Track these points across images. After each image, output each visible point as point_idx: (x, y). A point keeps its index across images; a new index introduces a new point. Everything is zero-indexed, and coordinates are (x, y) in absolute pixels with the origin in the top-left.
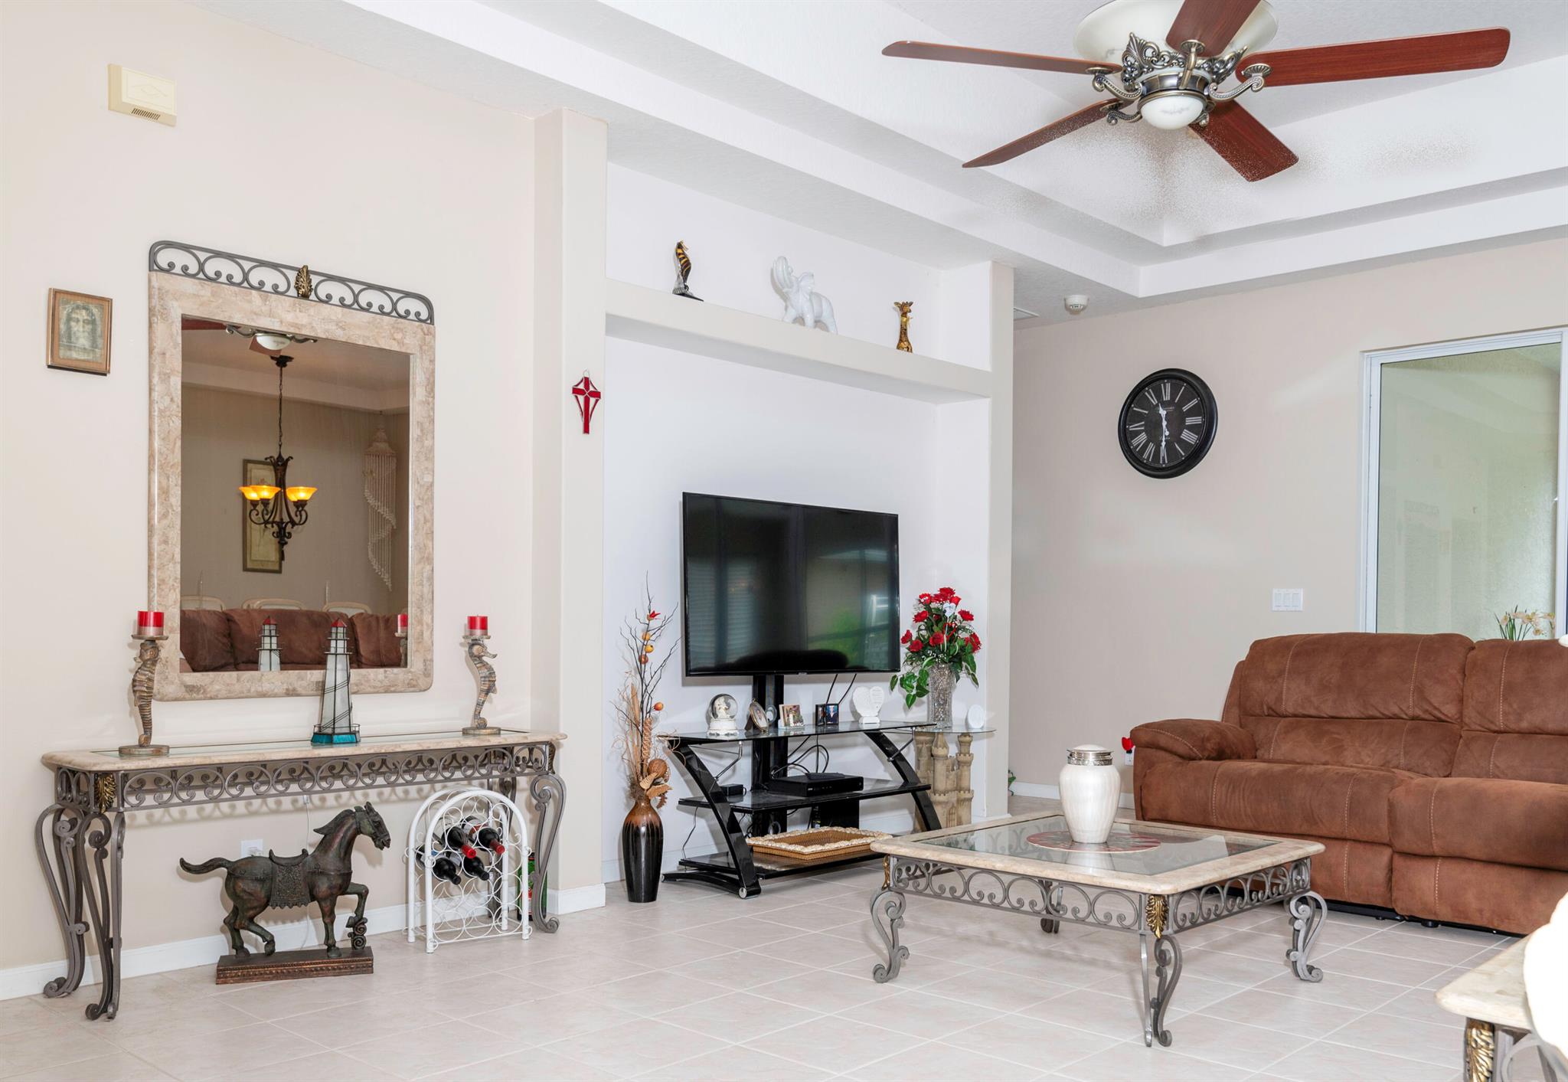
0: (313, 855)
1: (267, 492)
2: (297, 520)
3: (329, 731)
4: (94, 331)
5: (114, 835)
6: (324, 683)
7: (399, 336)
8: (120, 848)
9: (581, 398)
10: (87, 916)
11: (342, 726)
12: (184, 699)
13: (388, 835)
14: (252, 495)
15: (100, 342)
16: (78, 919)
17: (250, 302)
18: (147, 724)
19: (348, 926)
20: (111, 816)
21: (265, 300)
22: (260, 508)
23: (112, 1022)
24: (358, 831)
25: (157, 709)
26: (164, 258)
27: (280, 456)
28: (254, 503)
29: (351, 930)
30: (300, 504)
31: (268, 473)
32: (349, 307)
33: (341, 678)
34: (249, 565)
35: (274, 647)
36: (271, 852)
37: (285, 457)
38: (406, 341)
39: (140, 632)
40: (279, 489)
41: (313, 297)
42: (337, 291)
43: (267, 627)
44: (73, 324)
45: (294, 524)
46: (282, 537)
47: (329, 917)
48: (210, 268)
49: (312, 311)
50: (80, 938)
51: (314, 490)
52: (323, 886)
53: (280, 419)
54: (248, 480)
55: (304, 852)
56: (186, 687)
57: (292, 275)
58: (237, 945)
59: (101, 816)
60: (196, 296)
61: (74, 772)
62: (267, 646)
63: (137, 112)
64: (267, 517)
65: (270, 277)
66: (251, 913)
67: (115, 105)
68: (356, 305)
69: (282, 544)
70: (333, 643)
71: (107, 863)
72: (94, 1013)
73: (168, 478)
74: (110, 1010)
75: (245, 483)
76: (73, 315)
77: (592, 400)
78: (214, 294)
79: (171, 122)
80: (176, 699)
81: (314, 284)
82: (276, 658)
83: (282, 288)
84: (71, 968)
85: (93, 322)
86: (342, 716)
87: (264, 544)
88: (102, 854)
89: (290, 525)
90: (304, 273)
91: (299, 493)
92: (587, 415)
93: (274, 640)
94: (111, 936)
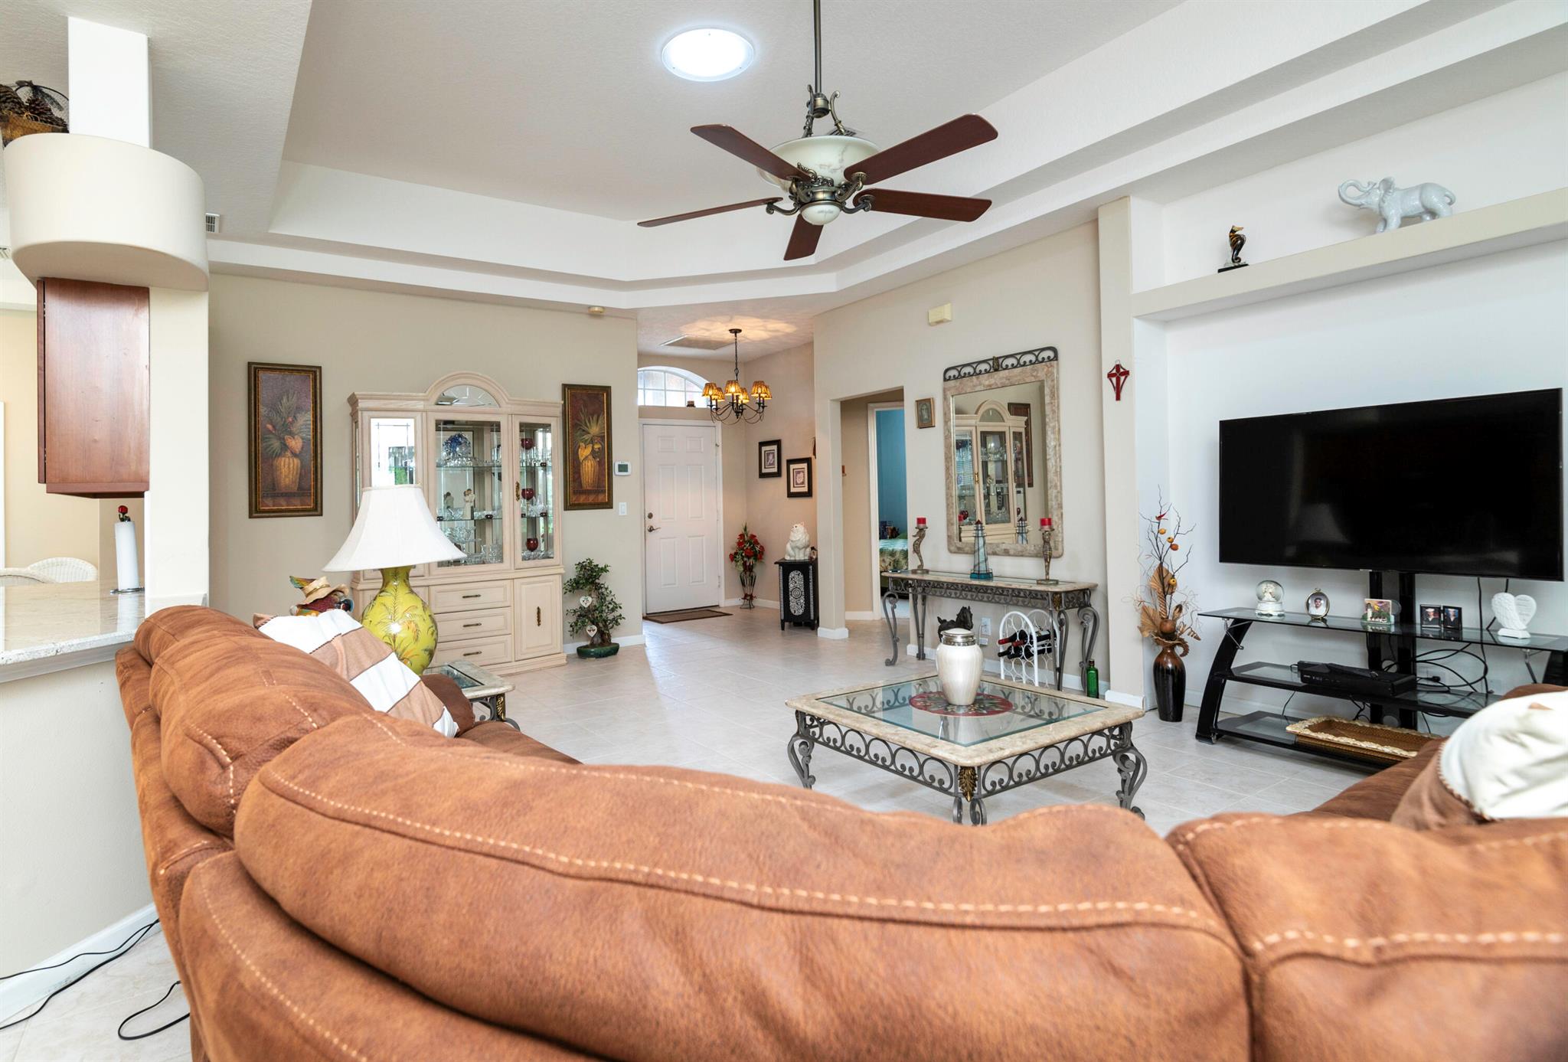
3: (978, 572)
4: (928, 412)
7: (1035, 374)
9: (1114, 379)
11: (982, 570)
15: (930, 415)
26: (948, 375)
32: (1015, 367)
38: (1039, 375)
41: (1000, 368)
42: (1011, 362)
44: (923, 411)
48: (963, 372)
49: (996, 376)
57: (991, 363)
60: (955, 386)
63: (936, 323)
65: (984, 367)
67: (930, 324)
68: (1019, 365)
76: (923, 408)
77: (1122, 378)
79: (950, 321)
81: (1001, 363)
83: (989, 370)
85: (928, 409)
90: (996, 359)
92: (1118, 389)
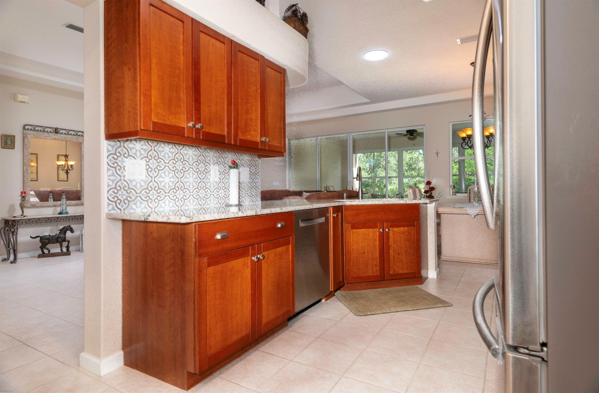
0: (58, 235)
1: (63, 163)
2: (71, 169)
3: (62, 212)
4: (12, 141)
5: (16, 231)
6: (61, 204)
7: (78, 139)
8: (17, 233)
10: (11, 247)
11: (64, 211)
12: (31, 207)
13: (74, 230)
14: (59, 163)
15: (13, 143)
16: (9, 247)
17: (45, 134)
18: (23, 212)
19: (66, 247)
20: (15, 228)
21: (48, 134)
22: (61, 166)
23: (16, 264)
24: (67, 230)
25: (25, 210)
26: (26, 127)
27: (66, 154)
28: (60, 165)
29: (66, 248)
30: (72, 166)
31: (64, 158)
32: (67, 134)
33: (64, 202)
34: (59, 180)
35: (52, 197)
36: (49, 234)
37: (67, 154)
39: (21, 195)
40: (66, 162)
41: (59, 133)
42: (64, 132)
43: (50, 194)
44: (7, 140)
45: (70, 170)
46: (67, 173)
47: (61, 246)
48: (37, 129)
49: (58, 136)
50: (9, 251)
51: (75, 162)
52: (60, 240)
53: (66, 146)
54: (59, 160)
55: (56, 234)
56: (32, 205)
57: (54, 129)
58: (43, 252)
59: (13, 228)
60: (33, 134)
61: (7, 220)
62: (50, 197)
63: (21, 102)
64: (63, 169)
65: (49, 130)
66: (45, 245)
67: (16, 101)
68: (68, 134)
69: (67, 175)
70: (62, 196)
71: (14, 236)
72: (12, 262)
73: (27, 167)
74: (15, 261)
75: (58, 160)
76: (7, 139)
78: (37, 133)
79: (28, 103)
80: (30, 207)
81: (59, 131)
82: (52, 200)
83: (52, 132)
84: (8, 256)
85: (11, 140)
86: (64, 210)
87: (63, 175)
88: (13, 235)
89: (69, 170)
90: (56, 129)
91: (71, 163)
93: (52, 196)
94: (15, 249)
